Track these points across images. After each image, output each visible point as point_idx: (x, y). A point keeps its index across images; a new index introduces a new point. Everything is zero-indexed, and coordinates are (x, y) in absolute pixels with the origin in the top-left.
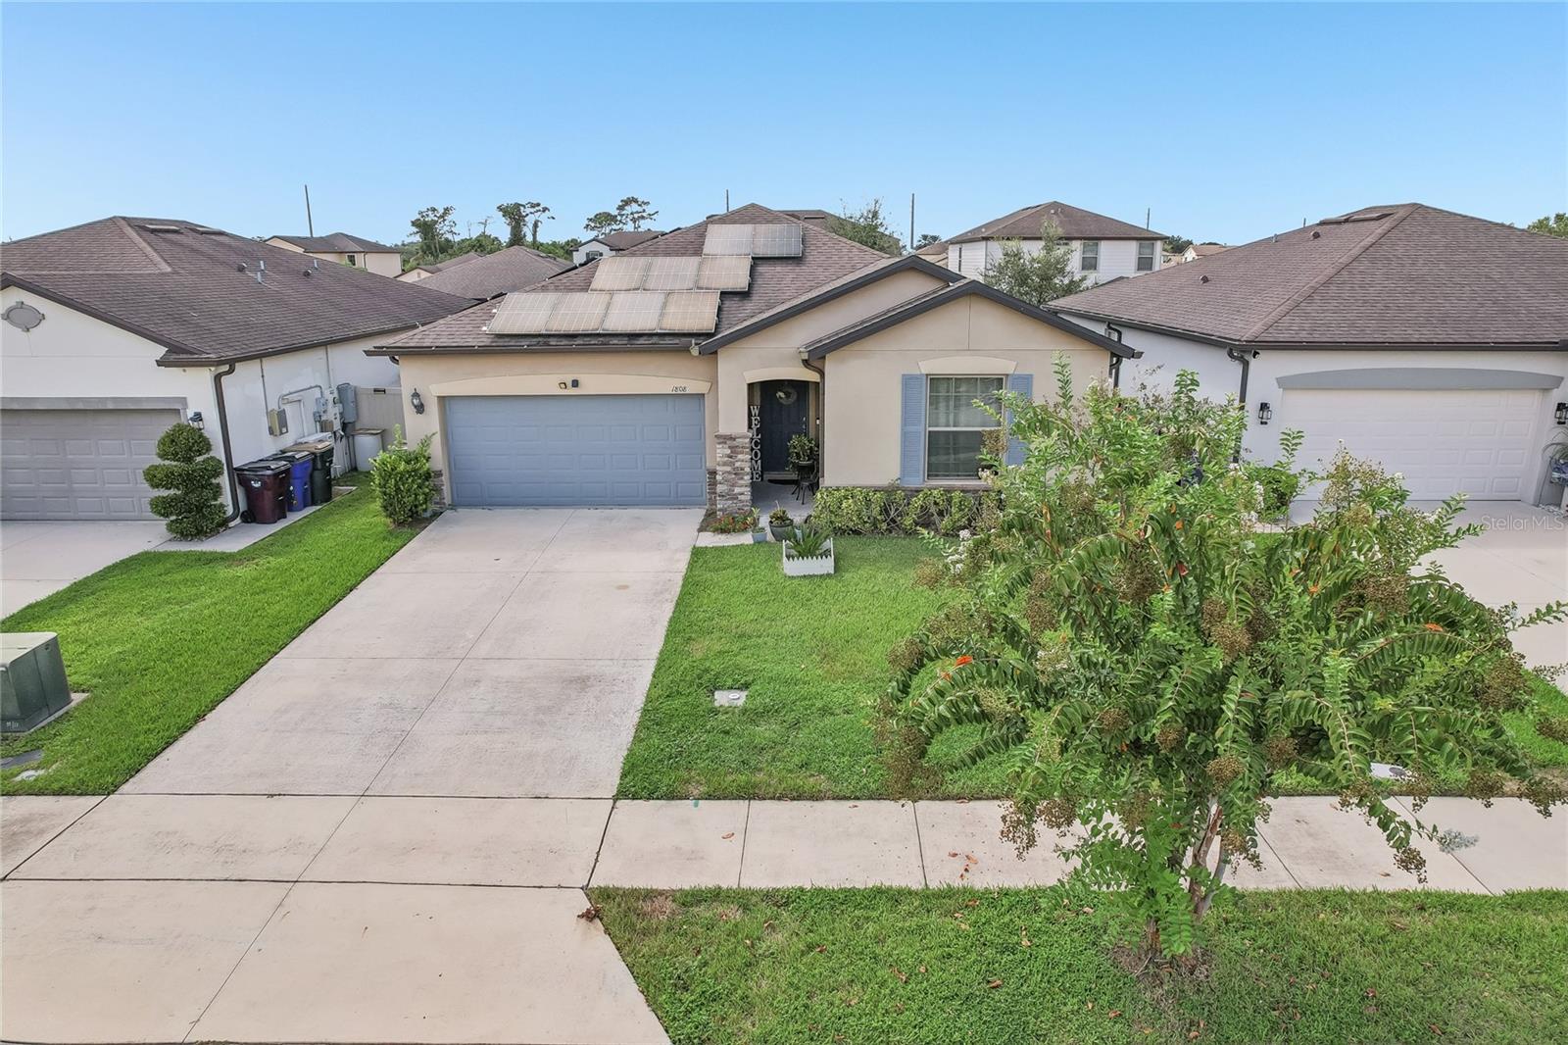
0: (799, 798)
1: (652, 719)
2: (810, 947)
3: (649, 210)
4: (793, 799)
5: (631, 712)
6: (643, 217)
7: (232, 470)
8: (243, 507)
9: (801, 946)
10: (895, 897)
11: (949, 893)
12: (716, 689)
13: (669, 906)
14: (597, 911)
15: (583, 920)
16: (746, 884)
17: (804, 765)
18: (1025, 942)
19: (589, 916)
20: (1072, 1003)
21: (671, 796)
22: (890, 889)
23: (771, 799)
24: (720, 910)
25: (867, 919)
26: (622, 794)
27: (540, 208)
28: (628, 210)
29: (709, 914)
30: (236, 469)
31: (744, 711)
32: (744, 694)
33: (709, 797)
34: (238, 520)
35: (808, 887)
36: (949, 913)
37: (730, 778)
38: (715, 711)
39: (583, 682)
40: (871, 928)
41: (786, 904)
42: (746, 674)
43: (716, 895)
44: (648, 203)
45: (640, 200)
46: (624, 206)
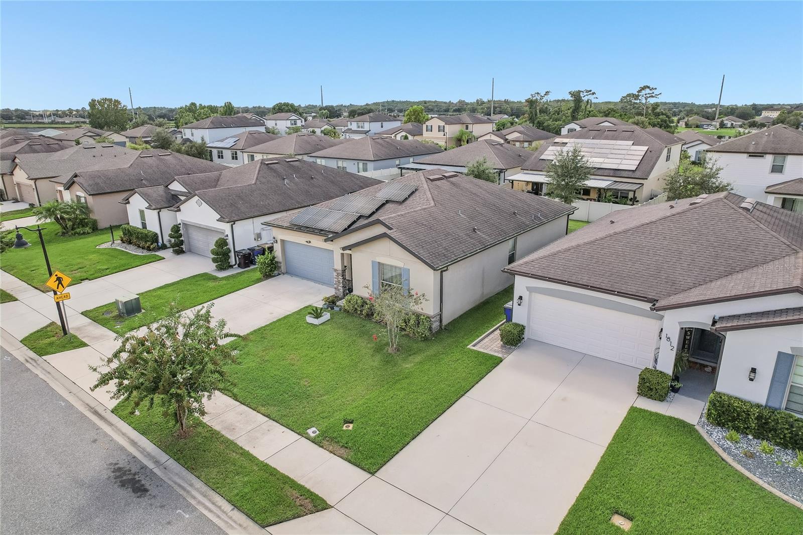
3: (656, 92)
6: (652, 97)
7: (235, 252)
8: (238, 262)
27: (591, 93)
28: (643, 92)
30: (237, 252)
34: (237, 266)
44: (656, 89)
45: (651, 87)
46: (641, 90)
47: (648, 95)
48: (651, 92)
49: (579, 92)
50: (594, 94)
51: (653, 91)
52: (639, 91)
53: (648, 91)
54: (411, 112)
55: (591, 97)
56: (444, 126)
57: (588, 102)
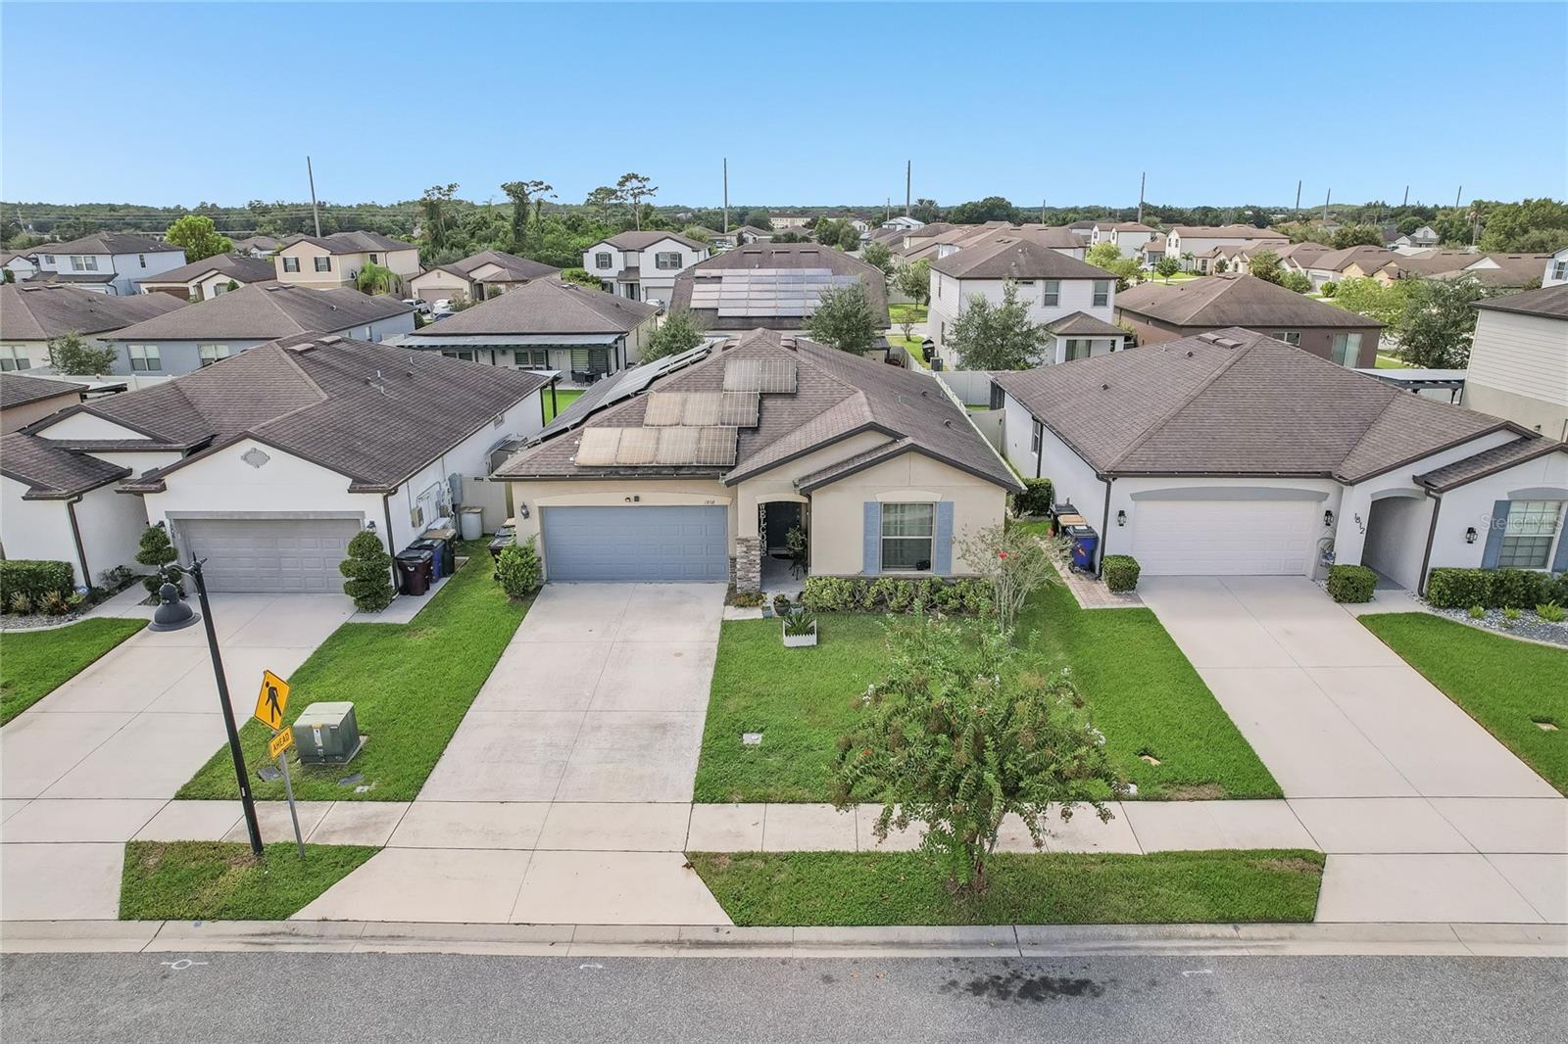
0: (793, 802)
1: (708, 754)
2: (798, 881)
3: (649, 185)
4: (790, 803)
5: (695, 748)
6: (643, 193)
7: (394, 559)
8: (402, 584)
9: (794, 881)
10: (841, 856)
11: (868, 854)
12: (744, 732)
13: (728, 861)
14: (692, 864)
15: (685, 868)
16: (765, 850)
17: (796, 783)
18: (903, 878)
19: (687, 866)
20: (920, 906)
21: (723, 802)
22: (838, 852)
23: (778, 802)
24: (753, 863)
25: (826, 867)
26: (696, 801)
27: (543, 186)
28: (628, 185)
29: (748, 865)
30: (396, 558)
31: (761, 749)
32: (761, 736)
33: (744, 802)
34: (400, 594)
35: (797, 851)
36: (867, 864)
37: (755, 791)
38: (744, 748)
39: (663, 728)
40: (828, 871)
41: (786, 859)
42: (762, 722)
43: (752, 855)
44: (648, 179)
45: (640, 176)
46: (625, 181)
47: (636, 191)
48: (640, 185)
49: (521, 185)
50: (548, 188)
51: (645, 183)
52: (621, 184)
53: (635, 183)
54: (181, 229)
55: (546, 197)
56: (328, 259)
57: (539, 203)
